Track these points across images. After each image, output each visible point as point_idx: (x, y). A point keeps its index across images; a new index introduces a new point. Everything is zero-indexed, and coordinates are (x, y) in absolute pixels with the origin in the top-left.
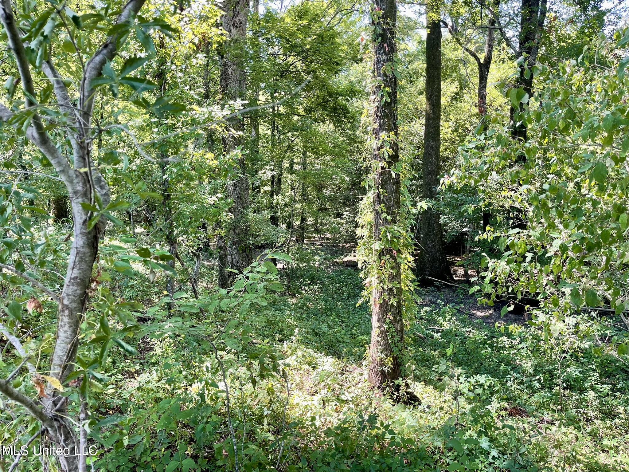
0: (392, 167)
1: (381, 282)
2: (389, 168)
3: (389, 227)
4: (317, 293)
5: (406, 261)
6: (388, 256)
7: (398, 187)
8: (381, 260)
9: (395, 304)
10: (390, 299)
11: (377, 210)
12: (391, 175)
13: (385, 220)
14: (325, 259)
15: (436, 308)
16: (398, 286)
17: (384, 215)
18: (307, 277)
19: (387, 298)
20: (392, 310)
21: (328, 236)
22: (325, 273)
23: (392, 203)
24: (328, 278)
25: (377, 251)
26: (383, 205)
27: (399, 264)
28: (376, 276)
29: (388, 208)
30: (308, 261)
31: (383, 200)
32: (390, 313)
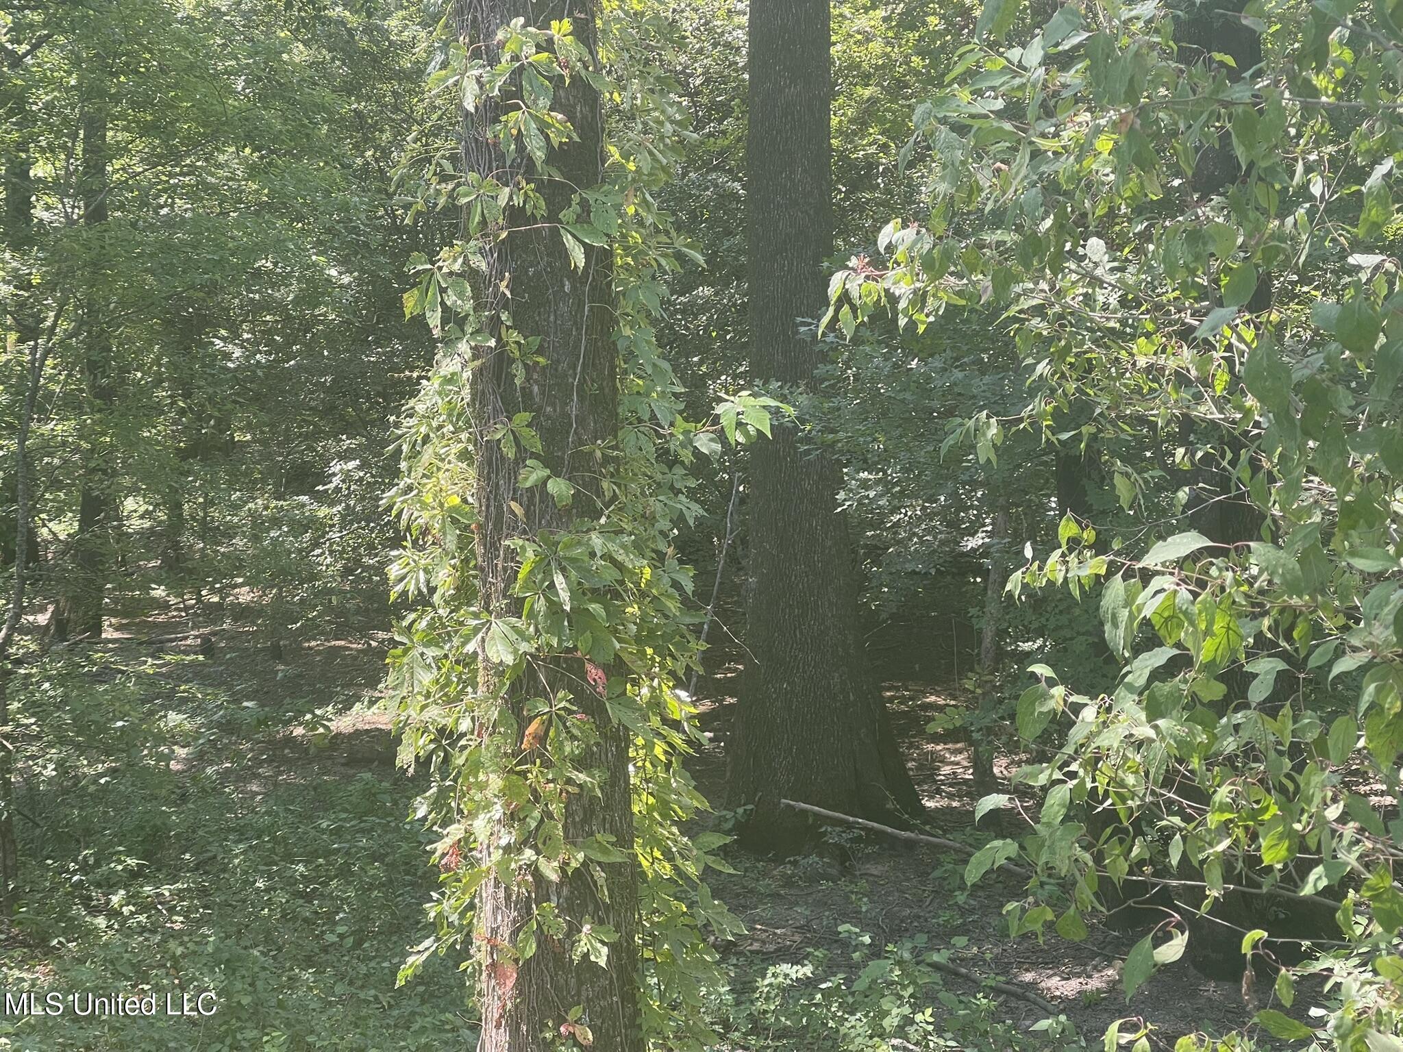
0: (566, 215)
1: (524, 843)
2: (552, 217)
3: (563, 537)
4: (178, 923)
5: (655, 721)
6: (562, 700)
7: (605, 322)
8: (523, 723)
9: (601, 957)
10: (574, 929)
11: (493, 448)
12: (565, 254)
13: (537, 497)
14: (229, 727)
15: (829, 968)
16: (617, 857)
17: (533, 474)
18: (121, 838)
19: (558, 927)
20: (587, 992)
21: (245, 595)
22: (229, 806)
23: (574, 410)
24: (241, 833)
25: (499, 670)
26: (523, 417)
27: (619, 740)
28: (498, 811)
29: (553, 433)
30: (128, 742)
31: (526, 393)
32: (575, 1012)
